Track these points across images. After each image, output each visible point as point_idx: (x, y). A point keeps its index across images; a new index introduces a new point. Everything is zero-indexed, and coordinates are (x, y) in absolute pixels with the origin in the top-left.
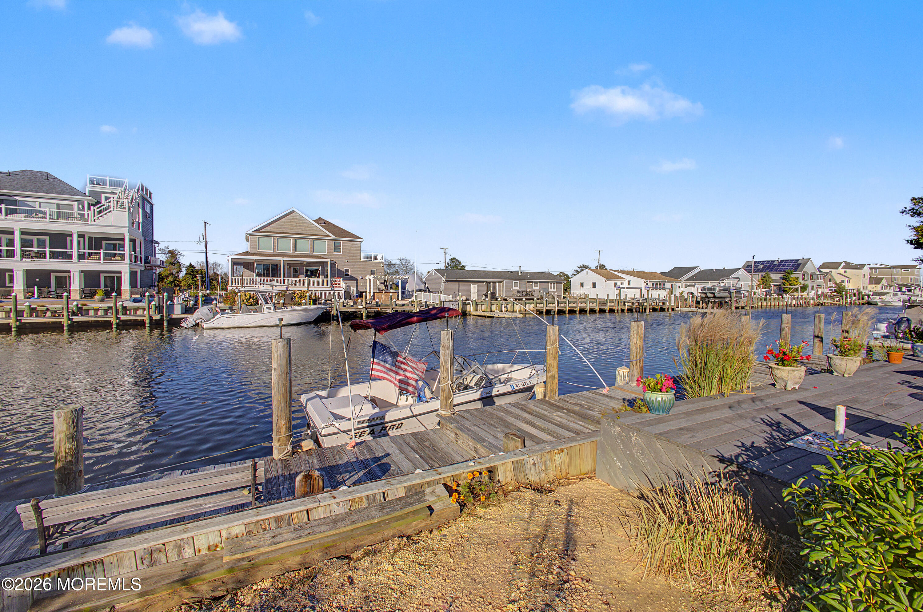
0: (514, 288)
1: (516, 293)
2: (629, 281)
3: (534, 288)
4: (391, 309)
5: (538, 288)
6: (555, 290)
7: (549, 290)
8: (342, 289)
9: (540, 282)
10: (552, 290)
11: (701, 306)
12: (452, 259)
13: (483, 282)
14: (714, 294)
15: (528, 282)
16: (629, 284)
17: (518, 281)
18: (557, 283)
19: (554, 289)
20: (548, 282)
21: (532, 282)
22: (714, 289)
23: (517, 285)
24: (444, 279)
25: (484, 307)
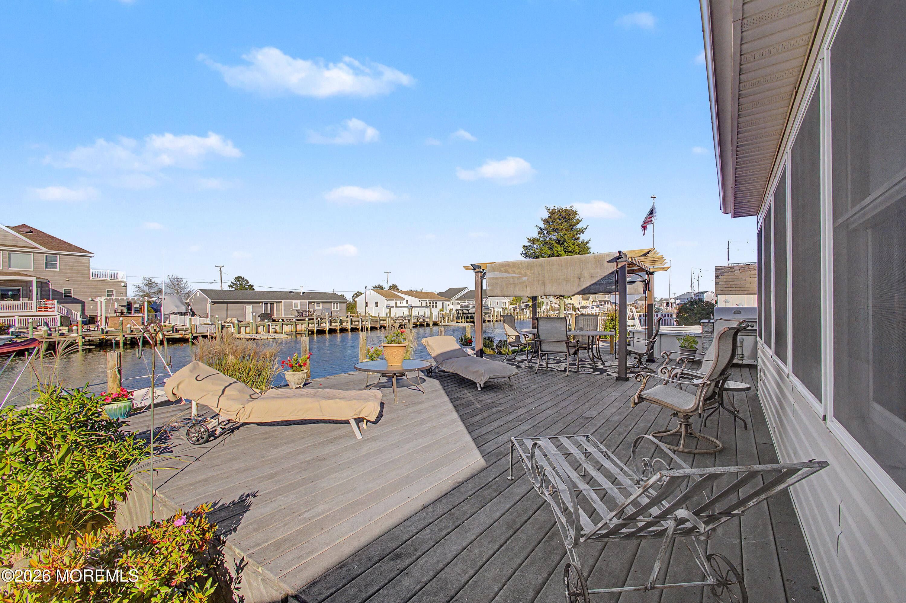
0: (294, 308)
1: (296, 314)
2: (407, 301)
3: (316, 308)
4: (121, 336)
5: (321, 308)
6: (339, 309)
7: (333, 310)
8: (57, 313)
9: (323, 302)
10: (336, 309)
11: (460, 321)
12: (237, 278)
13: (259, 303)
14: (468, 310)
15: (309, 303)
16: (407, 303)
17: (299, 302)
18: (340, 303)
19: (337, 308)
20: (331, 302)
21: (314, 302)
22: (468, 307)
23: (298, 305)
24: (210, 300)
25: (248, 330)
